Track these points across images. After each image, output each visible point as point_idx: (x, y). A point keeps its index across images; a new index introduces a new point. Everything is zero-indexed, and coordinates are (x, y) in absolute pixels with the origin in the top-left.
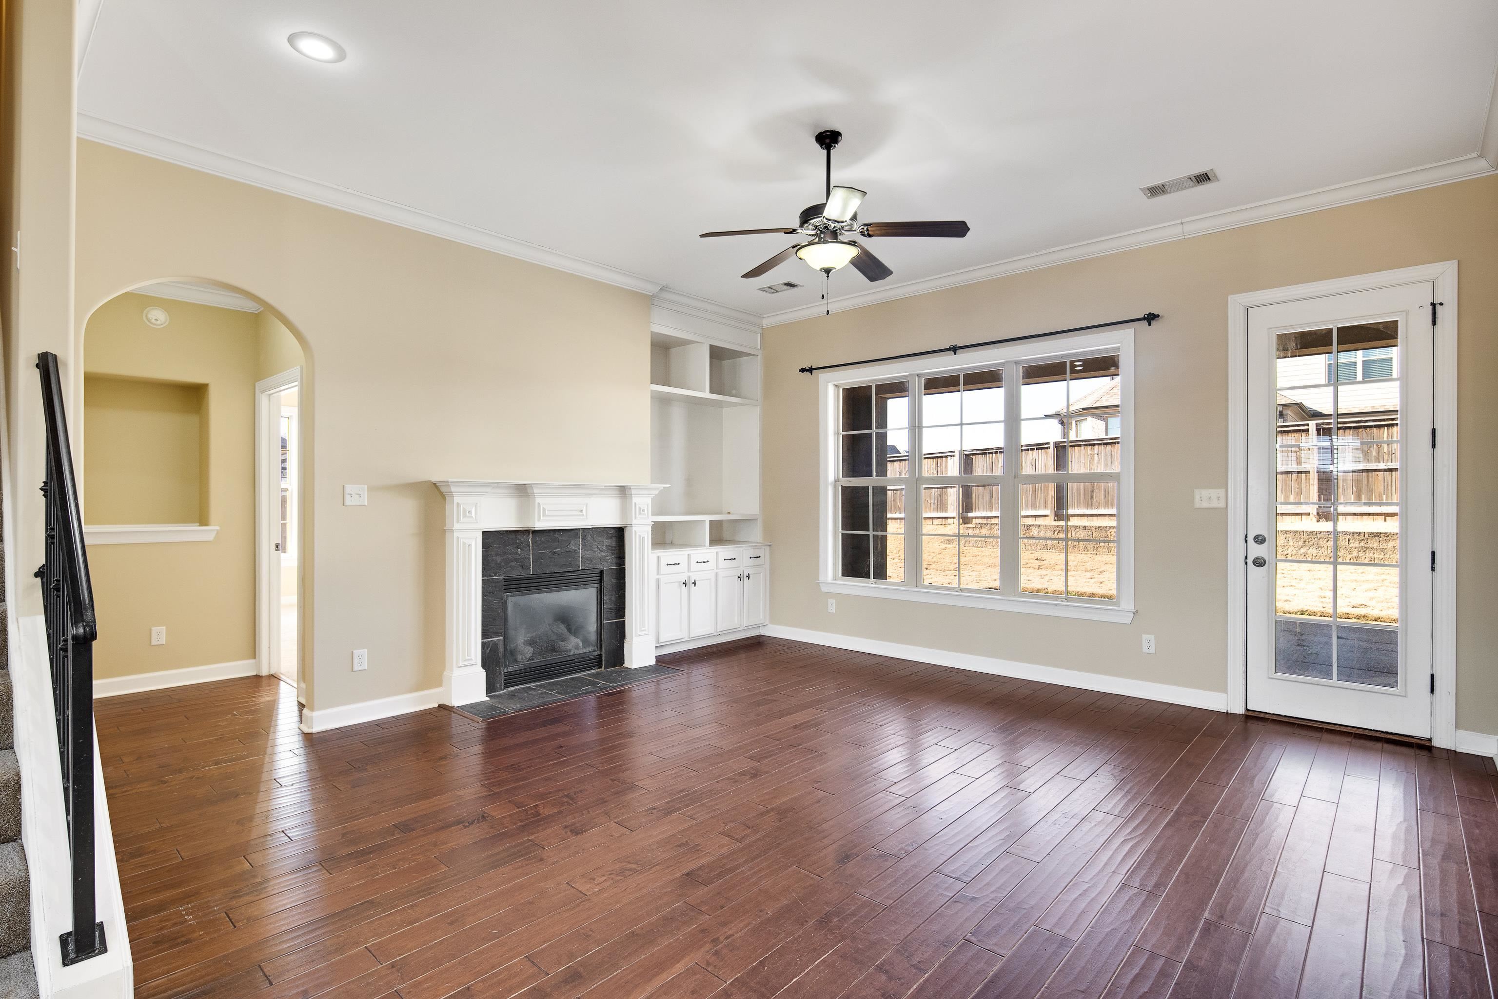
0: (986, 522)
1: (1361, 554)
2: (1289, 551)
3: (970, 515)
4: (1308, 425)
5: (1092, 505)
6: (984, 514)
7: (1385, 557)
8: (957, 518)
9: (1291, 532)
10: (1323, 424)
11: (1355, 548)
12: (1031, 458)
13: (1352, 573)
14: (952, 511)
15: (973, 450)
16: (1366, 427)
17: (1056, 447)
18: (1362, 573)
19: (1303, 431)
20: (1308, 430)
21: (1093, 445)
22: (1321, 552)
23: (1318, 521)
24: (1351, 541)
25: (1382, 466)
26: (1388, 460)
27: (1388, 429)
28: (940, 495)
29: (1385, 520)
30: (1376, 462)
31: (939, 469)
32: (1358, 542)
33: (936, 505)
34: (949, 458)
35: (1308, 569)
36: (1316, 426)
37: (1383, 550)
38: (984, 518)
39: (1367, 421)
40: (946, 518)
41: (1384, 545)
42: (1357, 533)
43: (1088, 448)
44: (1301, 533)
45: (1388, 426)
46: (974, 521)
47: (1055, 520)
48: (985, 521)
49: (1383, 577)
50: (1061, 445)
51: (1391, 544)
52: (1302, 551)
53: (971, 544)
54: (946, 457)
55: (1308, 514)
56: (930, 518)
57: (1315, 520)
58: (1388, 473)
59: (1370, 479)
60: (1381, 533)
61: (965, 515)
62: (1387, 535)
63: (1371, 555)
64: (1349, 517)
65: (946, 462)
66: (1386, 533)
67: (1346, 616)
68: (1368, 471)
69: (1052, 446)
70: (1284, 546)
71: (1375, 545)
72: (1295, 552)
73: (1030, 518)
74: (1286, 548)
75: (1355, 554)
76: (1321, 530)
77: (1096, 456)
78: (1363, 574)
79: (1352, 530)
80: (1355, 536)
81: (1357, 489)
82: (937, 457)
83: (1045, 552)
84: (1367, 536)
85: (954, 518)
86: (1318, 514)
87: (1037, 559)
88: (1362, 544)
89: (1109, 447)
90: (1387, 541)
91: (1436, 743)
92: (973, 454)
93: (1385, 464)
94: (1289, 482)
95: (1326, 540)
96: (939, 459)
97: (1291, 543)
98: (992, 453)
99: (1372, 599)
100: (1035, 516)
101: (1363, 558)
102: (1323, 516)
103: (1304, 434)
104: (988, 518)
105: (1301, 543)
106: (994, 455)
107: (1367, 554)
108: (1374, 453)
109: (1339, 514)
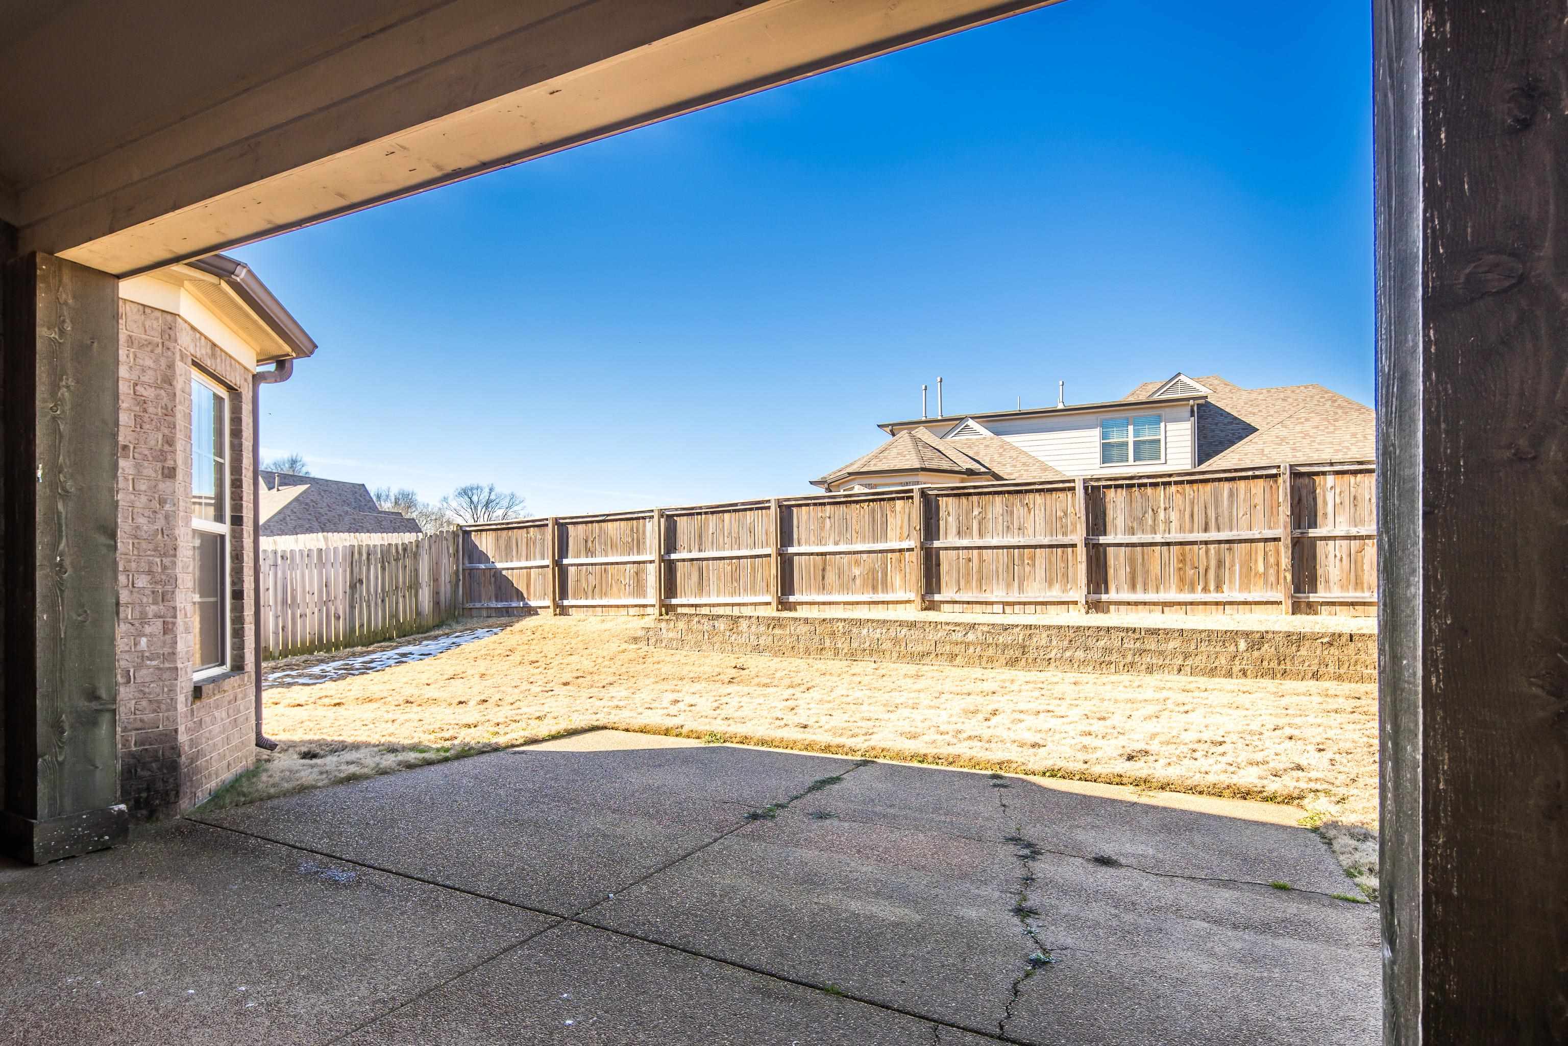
0: (694, 612)
1: (1137, 658)
2: (1052, 655)
3: (674, 601)
4: (1073, 483)
5: (824, 588)
6: (693, 601)
7: (1165, 661)
8: (657, 606)
9: (1054, 627)
10: (1091, 481)
11: (1130, 649)
12: (748, 522)
13: (1126, 687)
14: (652, 597)
15: (676, 509)
17: (780, 506)
18: (1139, 686)
19: (1069, 489)
20: (1073, 490)
21: (824, 504)
22: (1089, 656)
23: (1087, 613)
24: (1125, 641)
25: (1158, 538)
26: (1165, 530)
27: (1165, 488)
28: (637, 574)
29: (1163, 612)
30: (1151, 533)
31: (635, 535)
32: (1132, 642)
33: (632, 587)
34: (647, 520)
35: (1073, 680)
36: (1083, 484)
37: (1161, 653)
38: (692, 606)
40: (645, 606)
41: (1163, 647)
42: (1131, 629)
43: (819, 508)
44: (1067, 629)
46: (679, 610)
47: (778, 610)
48: (692, 611)
49: (1165, 694)
50: (785, 503)
51: (1171, 645)
52: (1068, 654)
53: (664, 645)
54: (644, 518)
55: (1076, 603)
56: (624, 606)
57: (1083, 611)
58: (1165, 548)
59: (1146, 557)
60: (1159, 630)
61: (667, 601)
62: (1167, 632)
63: (1148, 659)
64: (1122, 608)
65: (644, 526)
66: (1165, 629)
67: (1117, 780)
68: (1142, 545)
69: (773, 505)
70: (1047, 647)
71: (1153, 647)
72: (1059, 655)
73: (749, 607)
74: (1049, 650)
75: (1129, 658)
76: (1089, 625)
77: (828, 520)
78: (1140, 689)
79: (1125, 625)
80: (1130, 633)
81: (1131, 568)
82: (632, 519)
83: (755, 655)
84: (1143, 633)
85: (654, 606)
86: (1087, 602)
87: (735, 667)
88: (1138, 644)
89: (843, 508)
90: (1167, 641)
92: (678, 515)
93: (1161, 536)
94: (1054, 559)
95: (1094, 640)
96: (635, 522)
97: (1054, 643)
98: (700, 514)
99: (1153, 736)
100: (755, 604)
101: (1139, 664)
102: (1095, 606)
103: (1069, 494)
104: (696, 606)
105: (1066, 643)
106: (703, 516)
107: (1144, 658)
108: (1150, 522)
109: (1110, 603)
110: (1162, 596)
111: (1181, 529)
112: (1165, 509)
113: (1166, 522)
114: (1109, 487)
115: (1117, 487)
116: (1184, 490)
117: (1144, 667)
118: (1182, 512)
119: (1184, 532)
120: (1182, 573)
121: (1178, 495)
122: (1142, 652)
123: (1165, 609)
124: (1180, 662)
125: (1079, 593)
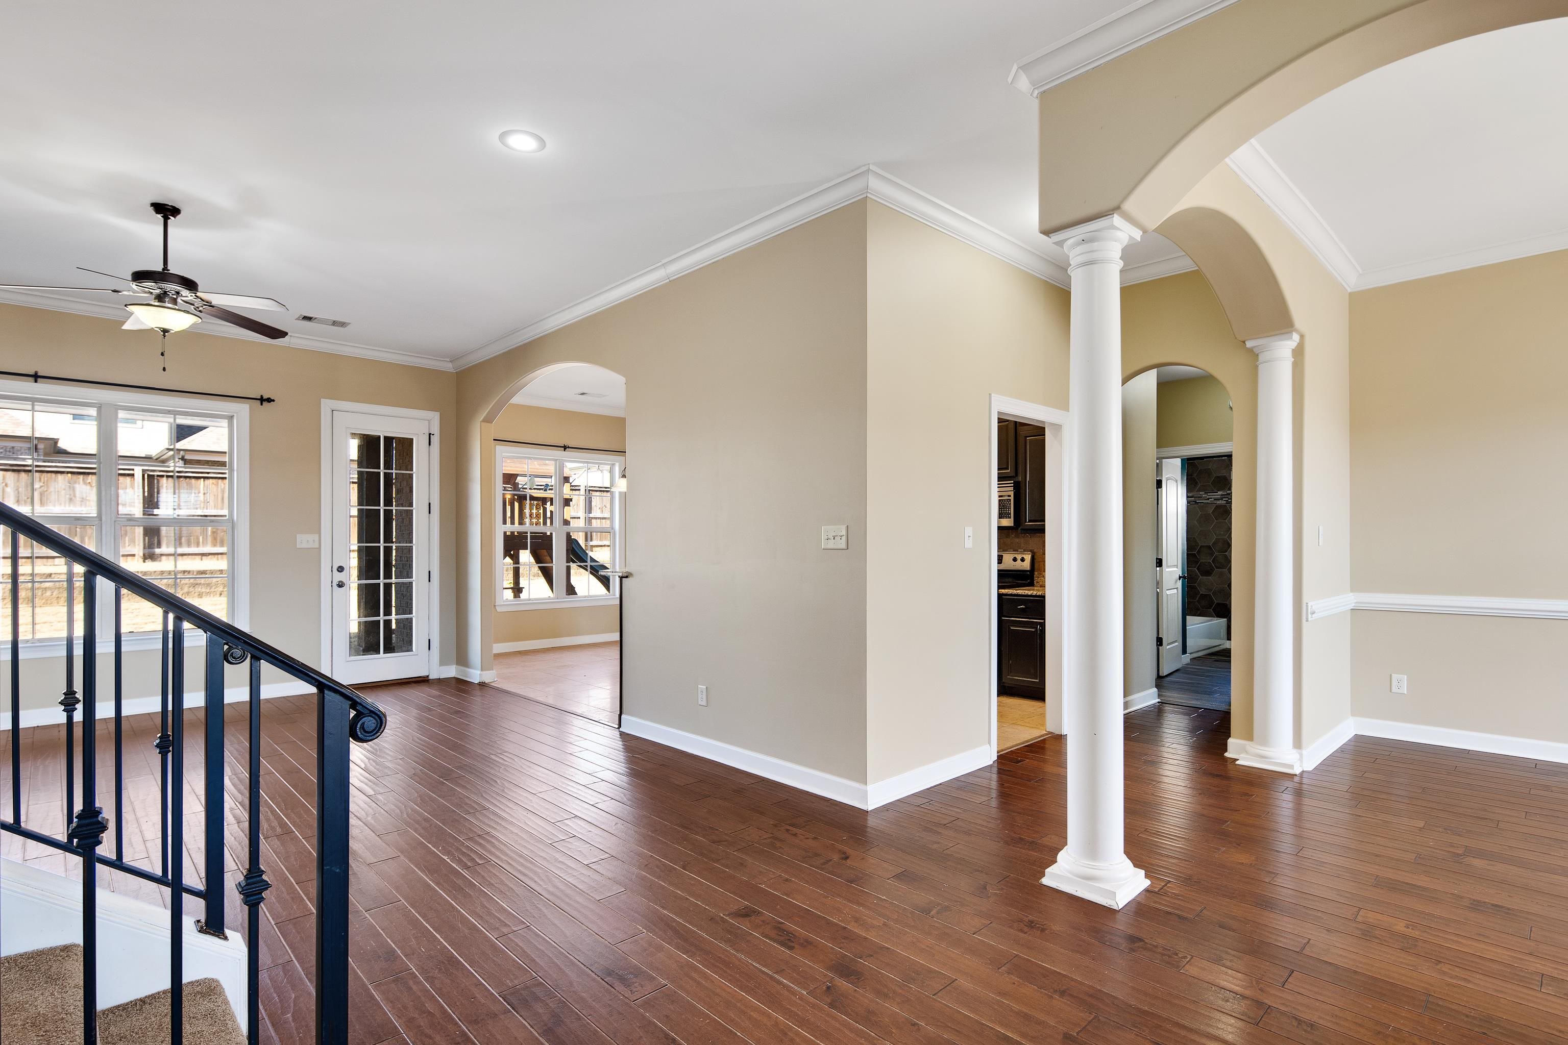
1: (191, 589)
4: (133, 470)
7: (211, 590)
10: (148, 470)
11: (186, 584)
16: (186, 477)
19: (129, 475)
20: (133, 475)
23: (144, 562)
26: (204, 508)
27: (204, 481)
32: (187, 579)
36: (143, 472)
37: (209, 585)
39: (187, 472)
42: (186, 571)
45: (205, 478)
55: (134, 555)
57: (140, 561)
60: (206, 571)
62: (212, 572)
63: (200, 589)
64: (174, 558)
66: (211, 570)
75: (186, 589)
76: (155, 570)
80: (185, 574)
84: (195, 573)
86: (144, 555)
88: (191, 581)
91: (431, 677)
93: (201, 511)
101: (193, 593)
102: (150, 557)
103: (128, 479)
107: (196, 589)
109: (162, 555)
110: (202, 550)
111: (216, 507)
112: (204, 494)
113: (204, 502)
114: (162, 476)
115: (168, 476)
116: (218, 483)
117: (196, 594)
118: (216, 496)
119: (217, 509)
120: (215, 534)
121: (213, 486)
122: (194, 585)
123: (203, 557)
124: (221, 589)
125: (138, 550)
